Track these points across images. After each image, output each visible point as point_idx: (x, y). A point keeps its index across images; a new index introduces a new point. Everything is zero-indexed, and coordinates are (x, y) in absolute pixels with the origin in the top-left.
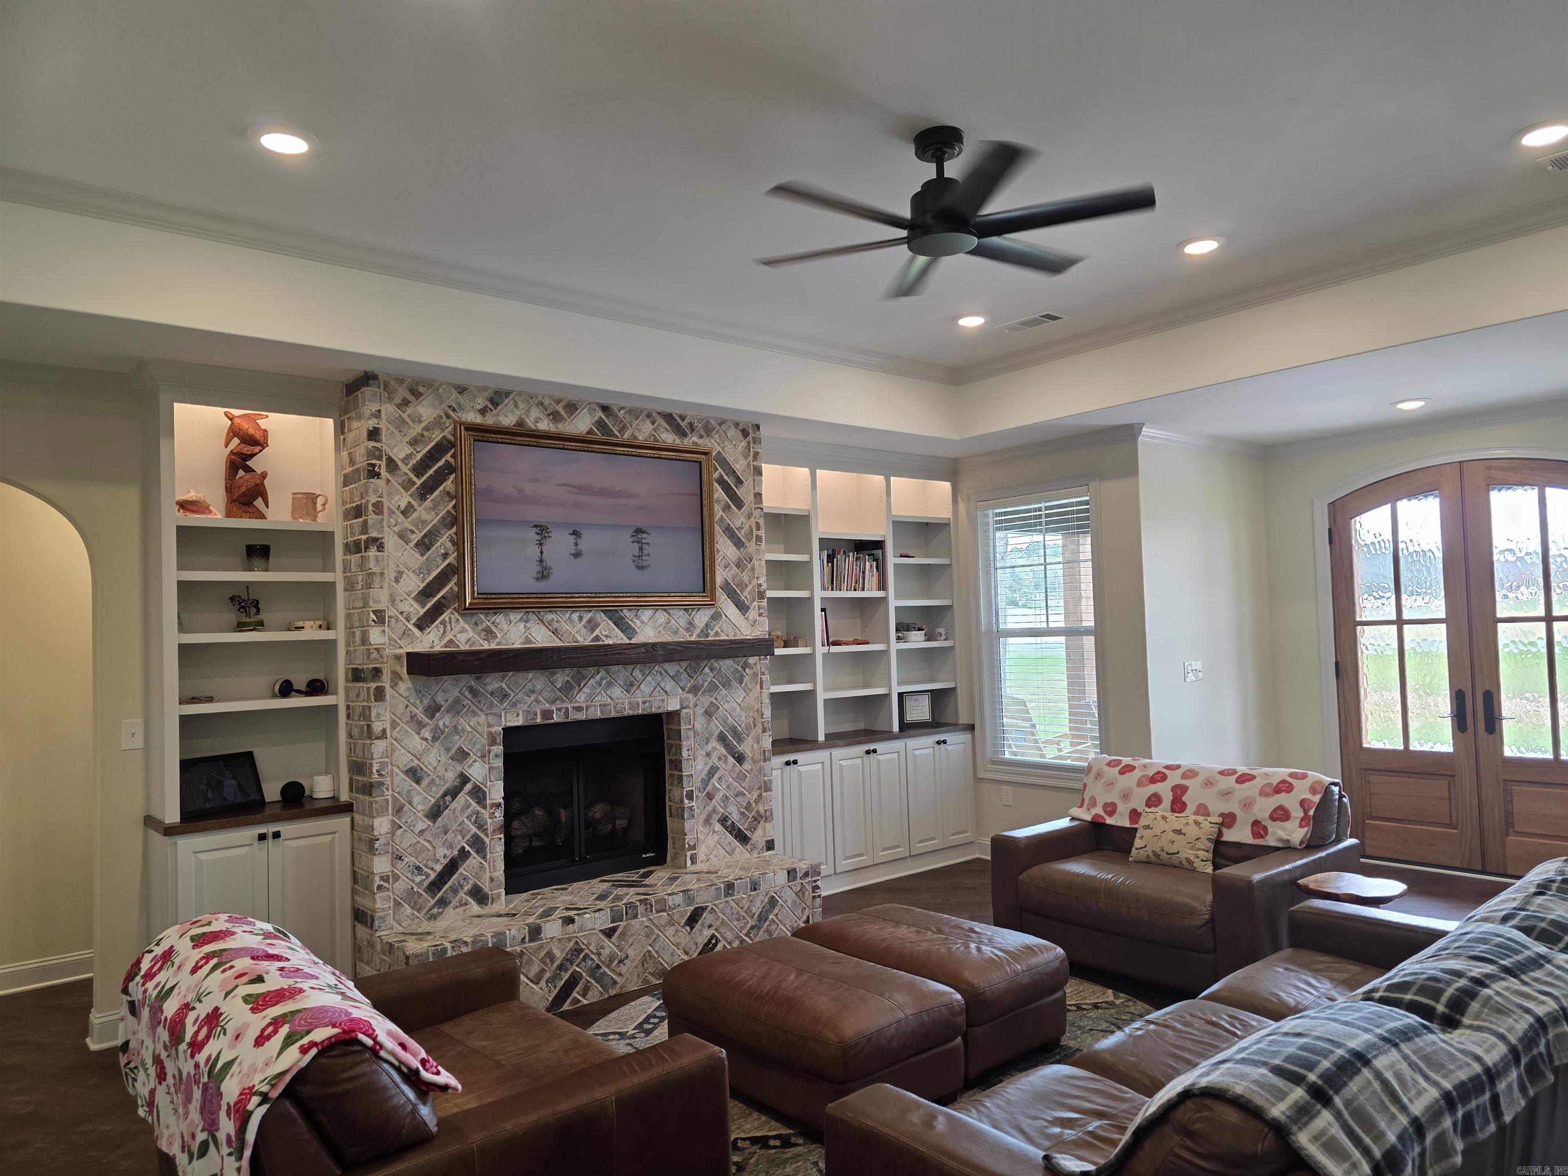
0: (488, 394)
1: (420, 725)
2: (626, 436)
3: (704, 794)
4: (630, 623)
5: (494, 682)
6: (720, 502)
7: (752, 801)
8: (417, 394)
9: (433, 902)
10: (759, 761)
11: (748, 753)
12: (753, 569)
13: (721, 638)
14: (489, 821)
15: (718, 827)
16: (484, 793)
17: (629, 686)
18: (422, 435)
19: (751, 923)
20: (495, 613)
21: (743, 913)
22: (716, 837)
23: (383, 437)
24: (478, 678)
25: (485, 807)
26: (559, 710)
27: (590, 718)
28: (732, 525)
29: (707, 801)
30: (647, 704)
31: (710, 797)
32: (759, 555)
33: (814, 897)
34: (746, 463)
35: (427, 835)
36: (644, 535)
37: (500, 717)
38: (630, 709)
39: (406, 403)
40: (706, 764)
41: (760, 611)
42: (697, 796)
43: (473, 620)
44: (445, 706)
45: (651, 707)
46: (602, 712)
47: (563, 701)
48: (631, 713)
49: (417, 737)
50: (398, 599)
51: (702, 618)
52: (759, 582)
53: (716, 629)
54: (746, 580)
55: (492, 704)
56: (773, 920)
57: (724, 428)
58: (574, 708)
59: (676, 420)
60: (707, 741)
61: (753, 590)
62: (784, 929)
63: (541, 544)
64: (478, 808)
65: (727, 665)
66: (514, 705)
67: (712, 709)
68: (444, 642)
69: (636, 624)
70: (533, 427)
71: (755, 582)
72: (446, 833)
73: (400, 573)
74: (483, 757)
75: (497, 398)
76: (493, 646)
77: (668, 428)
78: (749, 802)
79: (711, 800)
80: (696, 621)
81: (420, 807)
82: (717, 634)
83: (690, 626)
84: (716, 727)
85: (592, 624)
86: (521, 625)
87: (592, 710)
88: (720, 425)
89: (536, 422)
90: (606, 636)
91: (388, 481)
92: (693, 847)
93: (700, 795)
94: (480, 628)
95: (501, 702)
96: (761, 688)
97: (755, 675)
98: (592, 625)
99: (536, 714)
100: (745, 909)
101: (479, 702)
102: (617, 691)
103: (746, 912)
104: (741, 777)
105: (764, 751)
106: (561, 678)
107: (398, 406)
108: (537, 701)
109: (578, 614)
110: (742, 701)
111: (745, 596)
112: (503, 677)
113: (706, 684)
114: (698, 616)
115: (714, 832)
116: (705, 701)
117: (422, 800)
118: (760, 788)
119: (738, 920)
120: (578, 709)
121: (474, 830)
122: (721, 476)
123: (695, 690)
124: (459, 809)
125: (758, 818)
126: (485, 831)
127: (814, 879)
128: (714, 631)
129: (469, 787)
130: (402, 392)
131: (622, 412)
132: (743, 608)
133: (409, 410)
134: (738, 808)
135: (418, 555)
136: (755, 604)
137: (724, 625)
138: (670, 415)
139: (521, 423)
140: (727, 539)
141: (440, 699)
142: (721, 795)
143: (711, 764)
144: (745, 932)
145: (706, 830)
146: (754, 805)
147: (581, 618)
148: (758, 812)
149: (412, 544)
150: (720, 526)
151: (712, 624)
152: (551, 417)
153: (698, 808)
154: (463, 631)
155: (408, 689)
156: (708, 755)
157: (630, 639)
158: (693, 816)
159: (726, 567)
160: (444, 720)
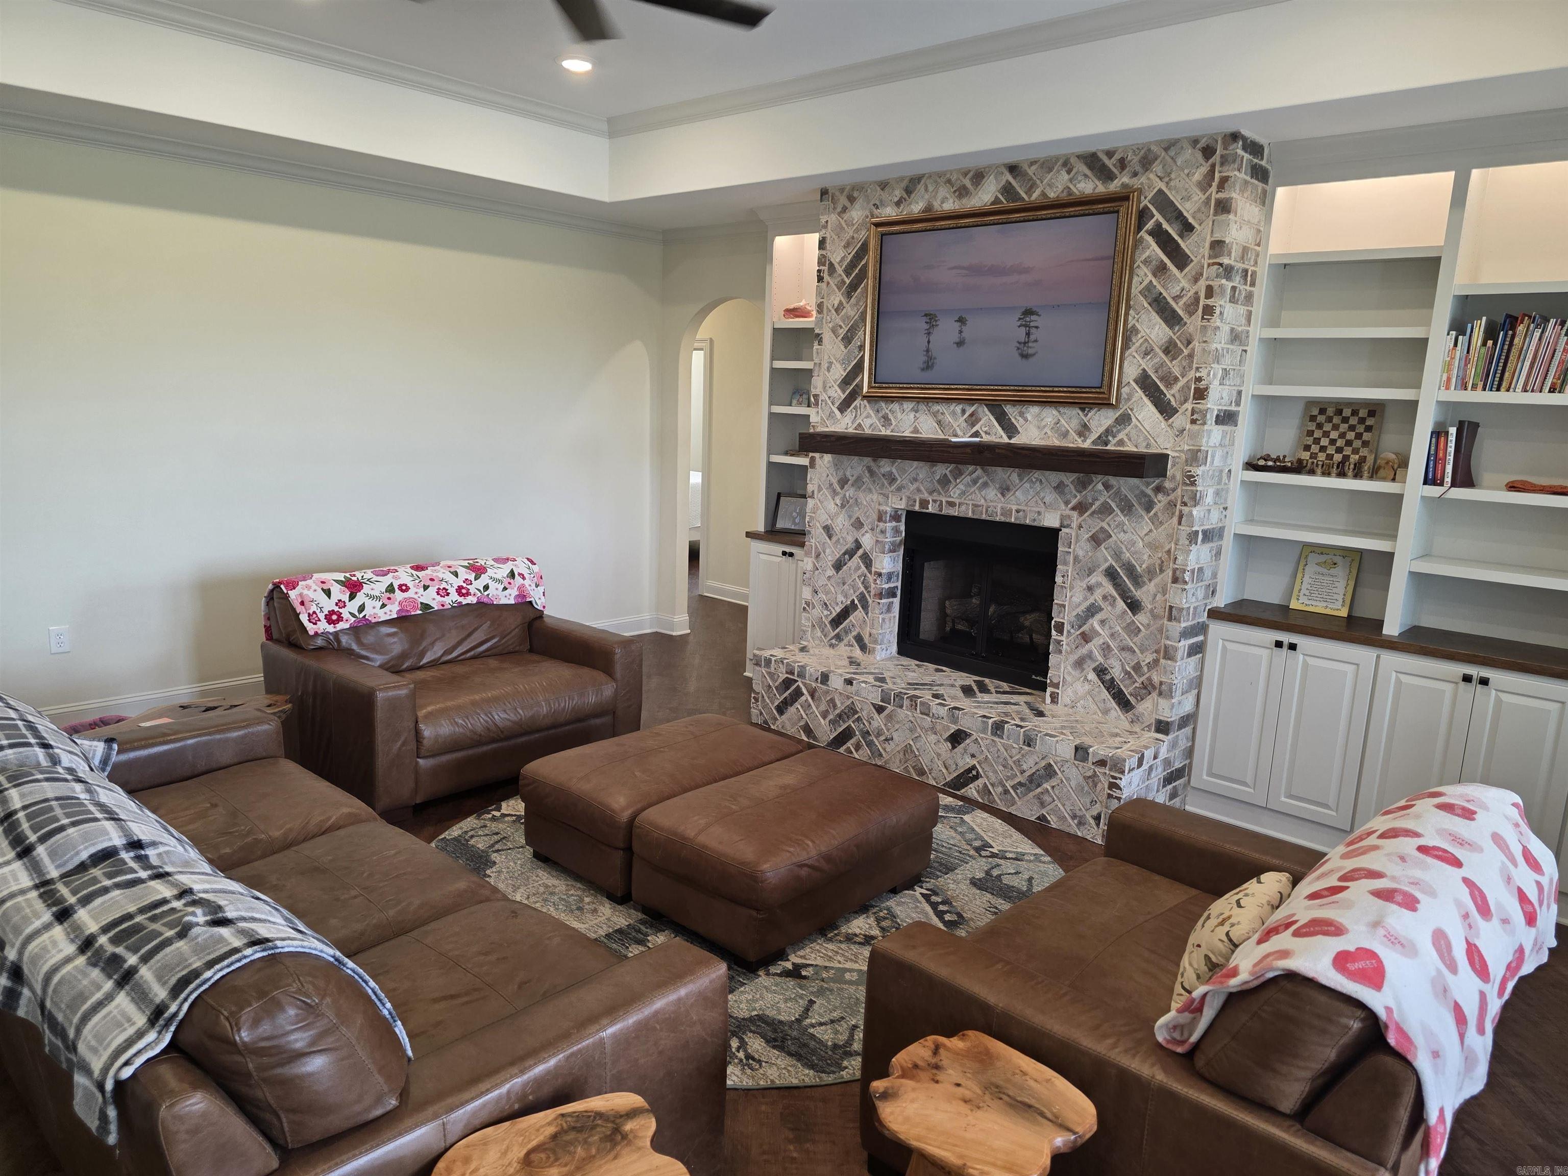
0: (904, 184)
1: (835, 493)
2: (1035, 196)
3: (1078, 633)
4: (1013, 420)
5: (886, 466)
6: (1151, 262)
7: (1143, 664)
8: (852, 199)
9: (833, 634)
10: (1162, 618)
11: (1147, 603)
12: (1191, 356)
13: (1126, 449)
14: (873, 586)
15: (1092, 676)
16: (871, 561)
17: (1004, 490)
18: (853, 238)
19: (1020, 778)
20: (893, 402)
21: (1010, 762)
22: (1087, 687)
23: (827, 245)
24: (874, 461)
25: (870, 572)
26: (934, 501)
27: (961, 515)
28: (1165, 294)
29: (1080, 640)
30: (1021, 513)
31: (1086, 638)
32: (1205, 336)
33: (1110, 796)
34: (1204, 197)
35: (832, 580)
36: (1033, 317)
37: (888, 498)
38: (1002, 515)
39: (845, 209)
40: (1086, 599)
41: (1195, 417)
42: (1069, 632)
43: (876, 407)
44: (852, 479)
45: (1025, 517)
46: (973, 512)
47: (940, 494)
48: (1003, 519)
49: (832, 502)
50: (828, 385)
51: (1101, 420)
52: (1198, 375)
53: (1121, 436)
54: (1176, 371)
55: (883, 485)
56: (1047, 790)
57: (1172, 153)
58: (948, 502)
59: (1101, 160)
60: (1090, 572)
61: (1187, 386)
62: (1063, 810)
63: (929, 334)
64: (866, 571)
65: (1127, 485)
66: (899, 489)
67: (1101, 536)
68: (855, 425)
69: (1018, 422)
70: (940, 209)
71: (1192, 374)
72: (844, 584)
73: (831, 363)
74: (872, 529)
75: (912, 185)
76: (888, 433)
77: (1088, 172)
78: (1138, 663)
79: (1087, 642)
80: (1093, 425)
81: (829, 558)
82: (1121, 443)
83: (1083, 431)
84: (1106, 559)
85: (974, 418)
86: (912, 415)
87: (963, 508)
88: (1166, 149)
89: (942, 202)
90: (986, 433)
91: (828, 283)
92: (1056, 686)
93: (1072, 631)
94: (880, 415)
95: (890, 484)
96: (1180, 523)
97: (1172, 505)
98: (973, 420)
99: (915, 502)
100: (1014, 759)
101: (874, 481)
102: (992, 493)
103: (1014, 762)
104: (1133, 630)
105: (1171, 608)
106: (942, 470)
107: (839, 214)
108: (919, 490)
109: (961, 406)
110: (1146, 535)
111: (1171, 394)
112: (893, 463)
113: (1097, 504)
114: (1097, 417)
115: (1086, 679)
116: (1096, 525)
117: (832, 554)
118: (1158, 652)
119: (1004, 766)
120: (951, 504)
121: (862, 589)
122: (1159, 225)
123: (1081, 508)
124: (853, 568)
125: (1148, 688)
126: (869, 592)
127: (1112, 774)
128: (1117, 439)
129: (860, 552)
130: (843, 200)
131: (1034, 168)
132: (1166, 410)
133: (846, 216)
134: (1123, 665)
135: (842, 347)
136: (1189, 406)
137: (1133, 432)
138: (1094, 156)
139: (928, 208)
140: (1154, 314)
141: (848, 474)
142: (1102, 641)
143: (1091, 600)
144: (1012, 783)
145: (1076, 673)
146: (1145, 669)
147: (964, 411)
148: (1149, 679)
149: (840, 338)
150: (1145, 297)
151: (1115, 430)
152: (957, 194)
153: (1067, 645)
154: (868, 416)
155: (829, 462)
156: (1090, 589)
157: (1010, 438)
158: (1060, 652)
159: (1146, 354)
160: (850, 492)
